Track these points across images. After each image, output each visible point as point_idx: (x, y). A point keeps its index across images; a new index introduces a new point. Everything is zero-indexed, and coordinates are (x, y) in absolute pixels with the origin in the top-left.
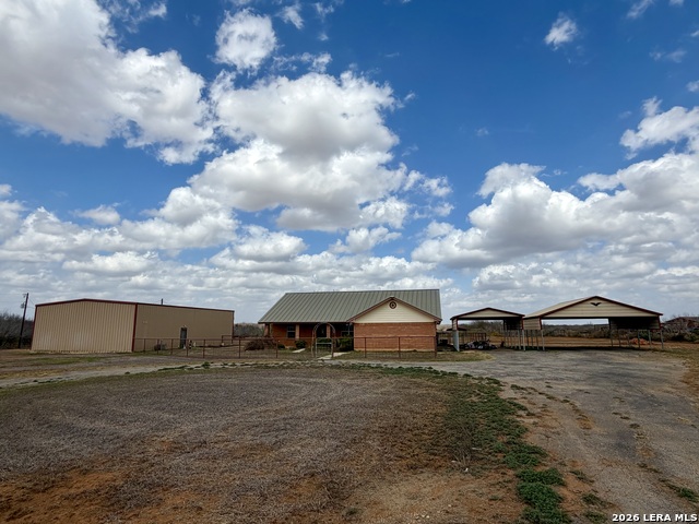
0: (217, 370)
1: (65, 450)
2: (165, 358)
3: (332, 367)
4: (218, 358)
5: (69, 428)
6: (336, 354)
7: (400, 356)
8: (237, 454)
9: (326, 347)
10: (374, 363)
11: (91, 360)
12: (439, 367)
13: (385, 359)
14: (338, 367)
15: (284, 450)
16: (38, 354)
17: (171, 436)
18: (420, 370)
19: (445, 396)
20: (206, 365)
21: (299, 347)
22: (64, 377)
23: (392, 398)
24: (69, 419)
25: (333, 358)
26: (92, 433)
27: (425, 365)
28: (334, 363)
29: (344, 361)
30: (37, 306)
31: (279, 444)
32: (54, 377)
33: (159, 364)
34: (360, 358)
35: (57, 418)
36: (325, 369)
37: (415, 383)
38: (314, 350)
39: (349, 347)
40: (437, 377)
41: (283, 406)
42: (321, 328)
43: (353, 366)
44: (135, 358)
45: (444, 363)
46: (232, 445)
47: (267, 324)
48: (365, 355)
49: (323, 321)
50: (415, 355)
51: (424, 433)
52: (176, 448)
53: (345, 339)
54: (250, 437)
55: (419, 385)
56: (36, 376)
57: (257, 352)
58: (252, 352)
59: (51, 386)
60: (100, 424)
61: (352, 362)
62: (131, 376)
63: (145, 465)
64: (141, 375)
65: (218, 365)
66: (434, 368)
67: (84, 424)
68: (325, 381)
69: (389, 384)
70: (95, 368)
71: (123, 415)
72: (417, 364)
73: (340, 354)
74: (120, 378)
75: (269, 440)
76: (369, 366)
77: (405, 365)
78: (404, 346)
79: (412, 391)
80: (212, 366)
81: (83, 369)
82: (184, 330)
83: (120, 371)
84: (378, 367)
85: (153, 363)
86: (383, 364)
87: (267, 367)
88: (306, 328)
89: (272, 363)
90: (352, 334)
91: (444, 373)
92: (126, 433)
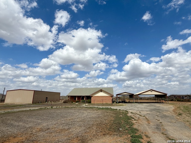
0: (55, 108)
1: (10, 131)
2: (41, 105)
3: (85, 108)
4: (55, 105)
5: (12, 125)
6: (86, 104)
7: (103, 105)
8: (58, 132)
9: (84, 102)
10: (96, 107)
11: (20, 106)
12: (112, 107)
13: (99, 105)
14: (87, 107)
15: (71, 130)
16: (6, 104)
17: (40, 127)
18: (108, 108)
19: (114, 115)
20: (52, 107)
21: (77, 102)
22: (12, 110)
23: (100, 116)
24: (12, 122)
25: (86, 105)
26: (18, 126)
27: (109, 107)
28: (86, 106)
29: (88, 106)
30: (7, 91)
31: (69, 129)
32: (10, 110)
33: (39, 107)
34: (93, 105)
35: (8, 122)
36: (83, 108)
37: (106, 112)
38: (81, 103)
39: (90, 102)
40: (112, 110)
41: (71, 118)
42: (83, 97)
43: (91, 107)
44: (33, 105)
45: (114, 106)
46: (56, 129)
47: (69, 96)
48: (94, 104)
49: (83, 95)
50: (107, 104)
51: (108, 125)
52: (41, 130)
53: (89, 100)
54: (62, 127)
55: (107, 112)
56: (5, 110)
57: (66, 103)
58: (65, 104)
59: (9, 113)
60: (21, 124)
61: (91, 106)
62: (31, 110)
63: (32, 135)
64: (34, 110)
65: (55, 107)
66: (112, 108)
67: (16, 124)
68: (83, 111)
69: (100, 112)
70: (21, 108)
71: (28, 121)
72: (107, 107)
73: (88, 104)
74: (28, 111)
75: (66, 128)
76: (95, 107)
77: (104, 107)
78: (104, 102)
79: (105, 114)
80: (53, 107)
81: (18, 108)
82: (47, 98)
83: (28, 109)
84: (97, 107)
85: (37, 106)
86: (98, 107)
87: (68, 108)
88: (79, 97)
89: (70, 106)
90: (91, 99)
91: (114, 109)
92: (27, 126)
